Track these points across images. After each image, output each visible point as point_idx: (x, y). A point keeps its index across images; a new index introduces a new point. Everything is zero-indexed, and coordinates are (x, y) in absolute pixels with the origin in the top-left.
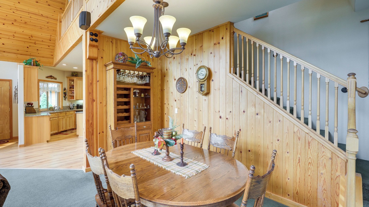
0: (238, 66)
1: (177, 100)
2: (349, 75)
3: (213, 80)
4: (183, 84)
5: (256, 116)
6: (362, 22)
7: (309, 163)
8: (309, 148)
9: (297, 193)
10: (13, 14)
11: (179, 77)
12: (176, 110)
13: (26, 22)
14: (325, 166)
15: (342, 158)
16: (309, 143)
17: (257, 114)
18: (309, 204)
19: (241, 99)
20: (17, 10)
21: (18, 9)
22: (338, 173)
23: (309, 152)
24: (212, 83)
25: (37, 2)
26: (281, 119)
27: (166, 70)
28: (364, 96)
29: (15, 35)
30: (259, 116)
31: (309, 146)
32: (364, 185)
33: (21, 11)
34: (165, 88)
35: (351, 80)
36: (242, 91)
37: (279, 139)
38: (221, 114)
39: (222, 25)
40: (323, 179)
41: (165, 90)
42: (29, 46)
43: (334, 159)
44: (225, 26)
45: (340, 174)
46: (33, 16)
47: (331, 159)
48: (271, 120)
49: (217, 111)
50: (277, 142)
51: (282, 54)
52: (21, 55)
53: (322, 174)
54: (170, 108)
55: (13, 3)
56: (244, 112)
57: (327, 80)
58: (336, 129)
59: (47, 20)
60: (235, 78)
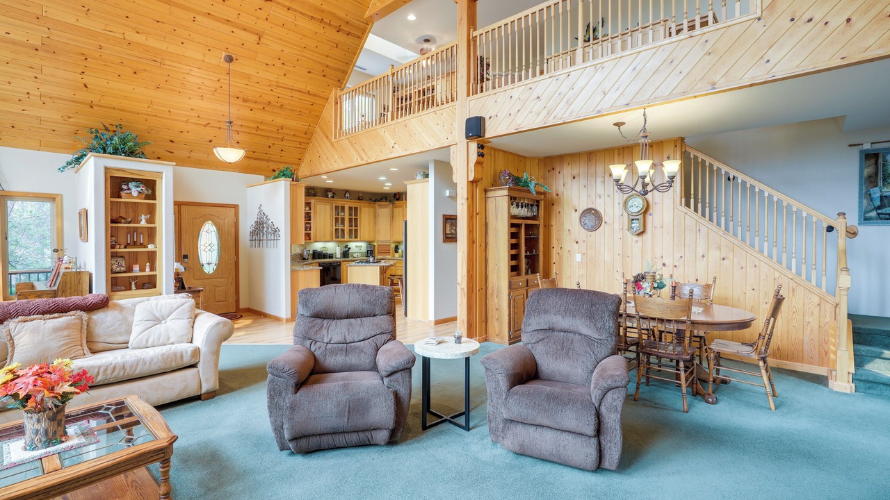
0: (692, 196)
1: (580, 242)
2: (839, 214)
3: (651, 215)
4: (593, 218)
5: (722, 262)
6: (850, 146)
7: (794, 312)
8: (793, 295)
9: (778, 349)
10: (271, 93)
11: (585, 208)
12: (578, 258)
13: (282, 105)
14: (812, 313)
15: (832, 302)
16: (793, 290)
17: (724, 259)
18: (793, 358)
19: (698, 240)
20: (278, 86)
21: (280, 85)
22: (827, 319)
23: (794, 300)
24: (649, 218)
25: (310, 72)
26: (757, 264)
27: (555, 195)
28: (852, 236)
29: (260, 127)
30: (726, 262)
31: (793, 293)
32: (853, 329)
33: (283, 87)
34: (553, 222)
35: (841, 219)
36: (699, 230)
37: (755, 287)
38: (665, 260)
39: (669, 141)
40: (809, 328)
41: (554, 226)
42: (271, 145)
43: (823, 305)
44: (673, 142)
45: (829, 320)
46: (296, 94)
47: (819, 305)
48: (744, 265)
49: (659, 256)
50: (752, 292)
51: (758, 186)
52: (256, 161)
53: (809, 322)
54: (565, 254)
55: (276, 76)
56: (703, 256)
57: (814, 219)
58: (824, 273)
59: (312, 99)
60: (689, 213)
